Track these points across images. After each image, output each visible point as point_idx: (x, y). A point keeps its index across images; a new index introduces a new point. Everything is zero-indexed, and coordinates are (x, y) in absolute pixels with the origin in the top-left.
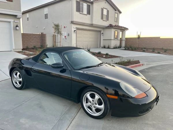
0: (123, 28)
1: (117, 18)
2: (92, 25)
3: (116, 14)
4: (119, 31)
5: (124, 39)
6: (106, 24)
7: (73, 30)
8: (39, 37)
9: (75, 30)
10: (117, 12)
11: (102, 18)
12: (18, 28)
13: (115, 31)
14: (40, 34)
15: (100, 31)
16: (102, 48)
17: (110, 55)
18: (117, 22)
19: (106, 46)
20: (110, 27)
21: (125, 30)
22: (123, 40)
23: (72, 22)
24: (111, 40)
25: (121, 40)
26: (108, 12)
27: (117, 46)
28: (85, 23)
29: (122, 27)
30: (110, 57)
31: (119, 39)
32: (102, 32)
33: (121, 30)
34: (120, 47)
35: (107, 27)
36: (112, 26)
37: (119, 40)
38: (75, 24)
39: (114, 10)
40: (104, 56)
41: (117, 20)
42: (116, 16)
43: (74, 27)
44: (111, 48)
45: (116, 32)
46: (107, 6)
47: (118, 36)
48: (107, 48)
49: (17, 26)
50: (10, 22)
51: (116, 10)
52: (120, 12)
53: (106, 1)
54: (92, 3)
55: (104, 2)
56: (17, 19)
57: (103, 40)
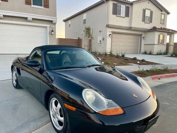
0: (171, 31)
1: (164, 20)
2: (130, 29)
3: (163, 16)
4: (165, 34)
5: (172, 44)
6: (149, 26)
7: (108, 33)
8: (76, 42)
9: (111, 34)
10: (164, 12)
11: (144, 20)
12: (53, 33)
13: (160, 34)
14: (77, 39)
15: (141, 35)
16: (143, 54)
17: (147, 62)
18: (164, 24)
19: (147, 52)
20: (153, 29)
21: (174, 33)
22: (170, 45)
23: (108, 26)
24: (154, 44)
25: (168, 45)
26: (151, 13)
27: (161, 52)
28: (122, 26)
29: (169, 30)
30: (146, 63)
31: (165, 43)
32: (143, 36)
33: (169, 34)
34: (166, 53)
35: (149, 30)
36: (156, 29)
37: (165, 45)
38: (110, 27)
39: (160, 11)
40: (139, 62)
41: (164, 21)
42: (163, 18)
43: (109, 31)
44: (154, 54)
45: (161, 36)
46: (150, 6)
47: (163, 40)
48: (149, 54)
49: (52, 31)
50: (46, 27)
51: (162, 11)
52: (168, 13)
53: (149, 1)
54: (131, 4)
55: (147, 2)
56: (53, 25)
57: (145, 45)
